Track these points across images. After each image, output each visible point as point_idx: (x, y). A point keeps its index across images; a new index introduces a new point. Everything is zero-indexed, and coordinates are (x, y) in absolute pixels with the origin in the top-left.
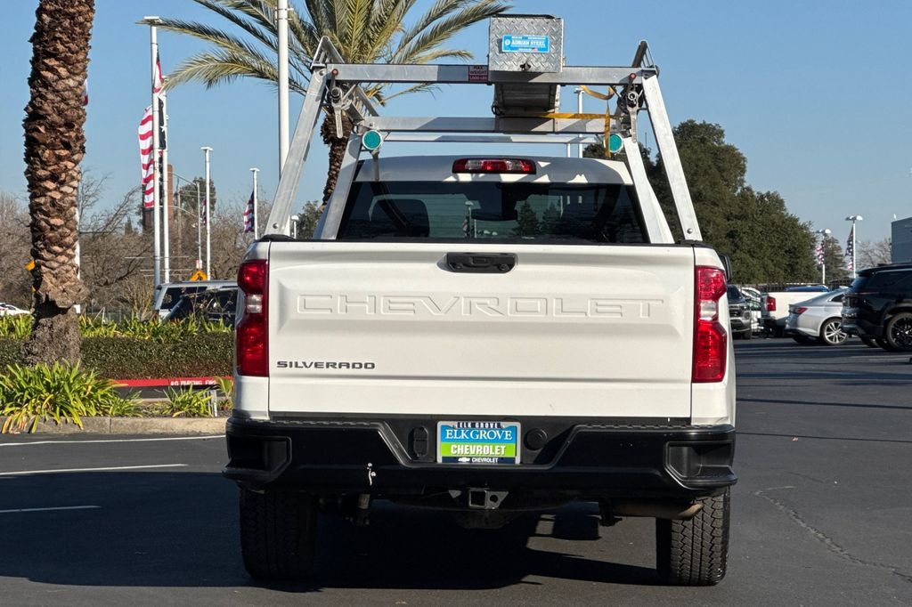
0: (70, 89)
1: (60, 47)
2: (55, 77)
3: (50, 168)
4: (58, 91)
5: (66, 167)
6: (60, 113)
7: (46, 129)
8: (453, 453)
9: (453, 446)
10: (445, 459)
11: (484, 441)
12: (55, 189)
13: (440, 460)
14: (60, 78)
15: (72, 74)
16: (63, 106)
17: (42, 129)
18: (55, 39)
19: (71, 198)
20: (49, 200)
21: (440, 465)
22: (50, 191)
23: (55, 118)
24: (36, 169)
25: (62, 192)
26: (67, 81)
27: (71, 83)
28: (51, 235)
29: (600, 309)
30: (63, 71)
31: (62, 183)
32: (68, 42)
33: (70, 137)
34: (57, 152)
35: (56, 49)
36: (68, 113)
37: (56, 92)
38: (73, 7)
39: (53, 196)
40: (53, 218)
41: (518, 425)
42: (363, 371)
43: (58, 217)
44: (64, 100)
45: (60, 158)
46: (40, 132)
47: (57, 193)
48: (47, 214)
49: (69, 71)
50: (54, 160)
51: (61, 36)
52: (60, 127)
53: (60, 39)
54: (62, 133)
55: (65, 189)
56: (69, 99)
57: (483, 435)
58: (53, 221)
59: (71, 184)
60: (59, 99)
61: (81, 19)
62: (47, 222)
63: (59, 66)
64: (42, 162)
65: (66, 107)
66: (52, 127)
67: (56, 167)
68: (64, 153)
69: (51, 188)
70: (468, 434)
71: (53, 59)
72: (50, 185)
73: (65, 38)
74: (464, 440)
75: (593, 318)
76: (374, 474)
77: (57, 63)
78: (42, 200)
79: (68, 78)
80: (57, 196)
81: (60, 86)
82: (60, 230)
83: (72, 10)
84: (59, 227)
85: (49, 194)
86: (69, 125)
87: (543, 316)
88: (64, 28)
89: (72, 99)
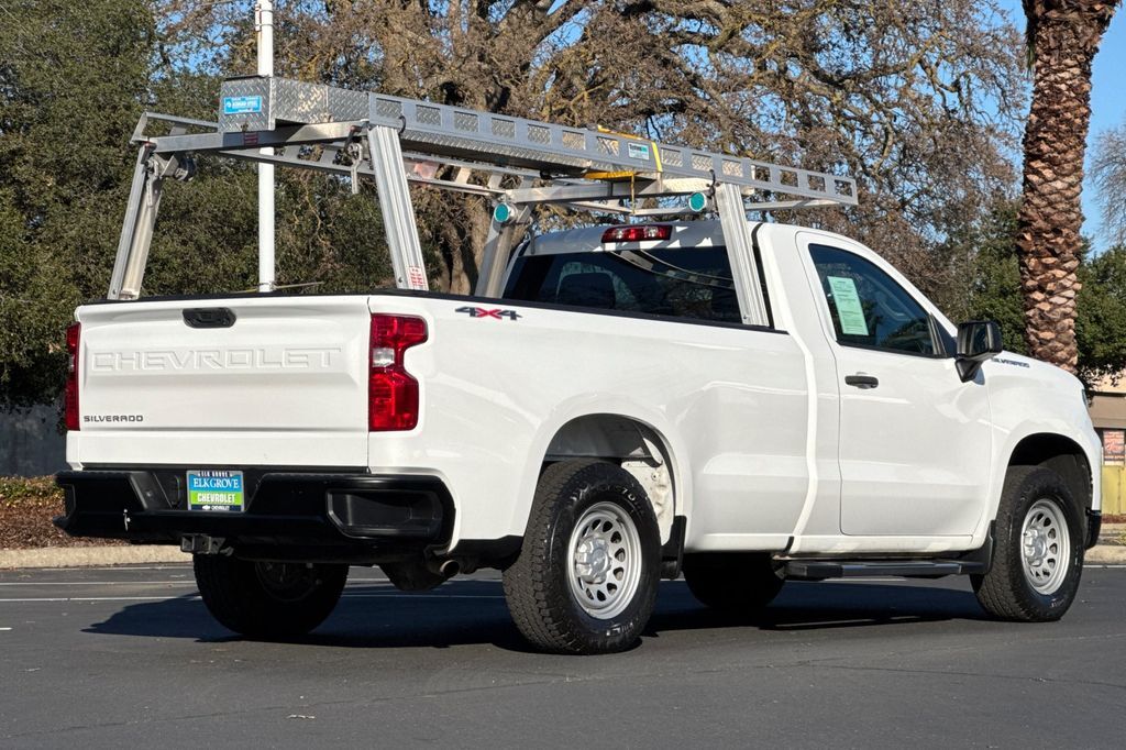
0: (1058, 191)
1: (1044, 147)
2: (1041, 180)
3: (1038, 278)
4: (1044, 195)
5: (1054, 275)
6: (1047, 218)
7: (1032, 236)
8: (199, 501)
9: (199, 495)
10: (193, 506)
11: (219, 490)
12: (1044, 300)
13: (190, 508)
14: (1046, 181)
15: (1059, 175)
16: (1049, 210)
17: (1028, 237)
18: (1039, 139)
19: (1063, 309)
20: (1038, 312)
21: (190, 513)
22: (1039, 302)
23: (1040, 223)
24: (1026, 280)
25: (1051, 303)
26: (1053, 184)
27: (1059, 185)
28: (1040, 349)
29: (292, 359)
30: (1048, 173)
31: (1051, 293)
32: (1054, 142)
33: (1057, 243)
34: (1044, 260)
35: (1039, 150)
36: (1055, 217)
37: (1042, 196)
38: (1058, 104)
39: (1042, 308)
40: (1043, 331)
41: (241, 473)
42: (136, 424)
43: (1048, 330)
44: (1050, 204)
45: (1047, 267)
46: (1025, 239)
47: (1047, 304)
48: (1036, 327)
49: (1055, 172)
50: (1040, 268)
51: (1045, 135)
52: (1047, 233)
53: (1044, 139)
54: (1047, 240)
55: (1055, 299)
56: (1056, 203)
57: (219, 484)
58: (1042, 335)
59: (1063, 294)
60: (1044, 203)
61: (1069, 115)
62: (1036, 336)
63: (1044, 168)
64: (1030, 272)
65: (1052, 211)
66: (1038, 234)
67: (1043, 276)
68: (1051, 260)
69: (1039, 299)
70: (208, 482)
71: (1039, 161)
72: (1038, 296)
73: (1049, 136)
74: (206, 489)
75: (287, 368)
76: (129, 520)
77: (1043, 165)
78: (1030, 313)
79: (1055, 180)
80: (1046, 307)
81: (1046, 189)
82: (1050, 344)
83: (1056, 107)
84: (1049, 341)
85: (1038, 305)
86: (1057, 232)
87: (249, 367)
88: (1050, 127)
89: (1061, 202)
